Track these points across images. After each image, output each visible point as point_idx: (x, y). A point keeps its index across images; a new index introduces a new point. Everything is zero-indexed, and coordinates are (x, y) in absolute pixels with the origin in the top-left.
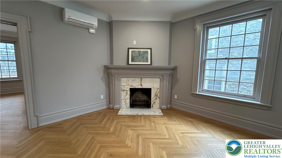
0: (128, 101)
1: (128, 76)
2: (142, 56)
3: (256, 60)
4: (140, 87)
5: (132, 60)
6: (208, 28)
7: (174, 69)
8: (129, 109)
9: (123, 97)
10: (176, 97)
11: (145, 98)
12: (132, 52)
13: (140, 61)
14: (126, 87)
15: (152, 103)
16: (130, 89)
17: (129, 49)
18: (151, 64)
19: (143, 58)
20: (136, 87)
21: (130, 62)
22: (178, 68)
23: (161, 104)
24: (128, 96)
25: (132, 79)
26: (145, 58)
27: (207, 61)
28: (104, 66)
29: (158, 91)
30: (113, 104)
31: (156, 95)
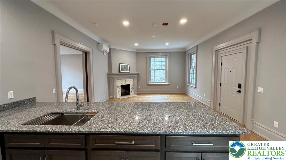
0: (120, 93)
1: (119, 79)
2: (125, 68)
3: (165, 70)
4: (125, 84)
5: (122, 70)
6: (151, 57)
7: (138, 74)
8: (121, 97)
9: (117, 91)
10: (140, 87)
11: (124, 91)
12: (121, 65)
13: (125, 70)
14: (119, 85)
15: (131, 92)
16: (121, 85)
17: (119, 64)
18: (130, 72)
19: (126, 69)
20: (124, 84)
21: (121, 71)
22: (140, 74)
23: (135, 91)
24: (120, 90)
25: (122, 80)
26: (127, 69)
27: (151, 70)
28: (107, 73)
29: (133, 85)
30: (112, 96)
31: (132, 88)
